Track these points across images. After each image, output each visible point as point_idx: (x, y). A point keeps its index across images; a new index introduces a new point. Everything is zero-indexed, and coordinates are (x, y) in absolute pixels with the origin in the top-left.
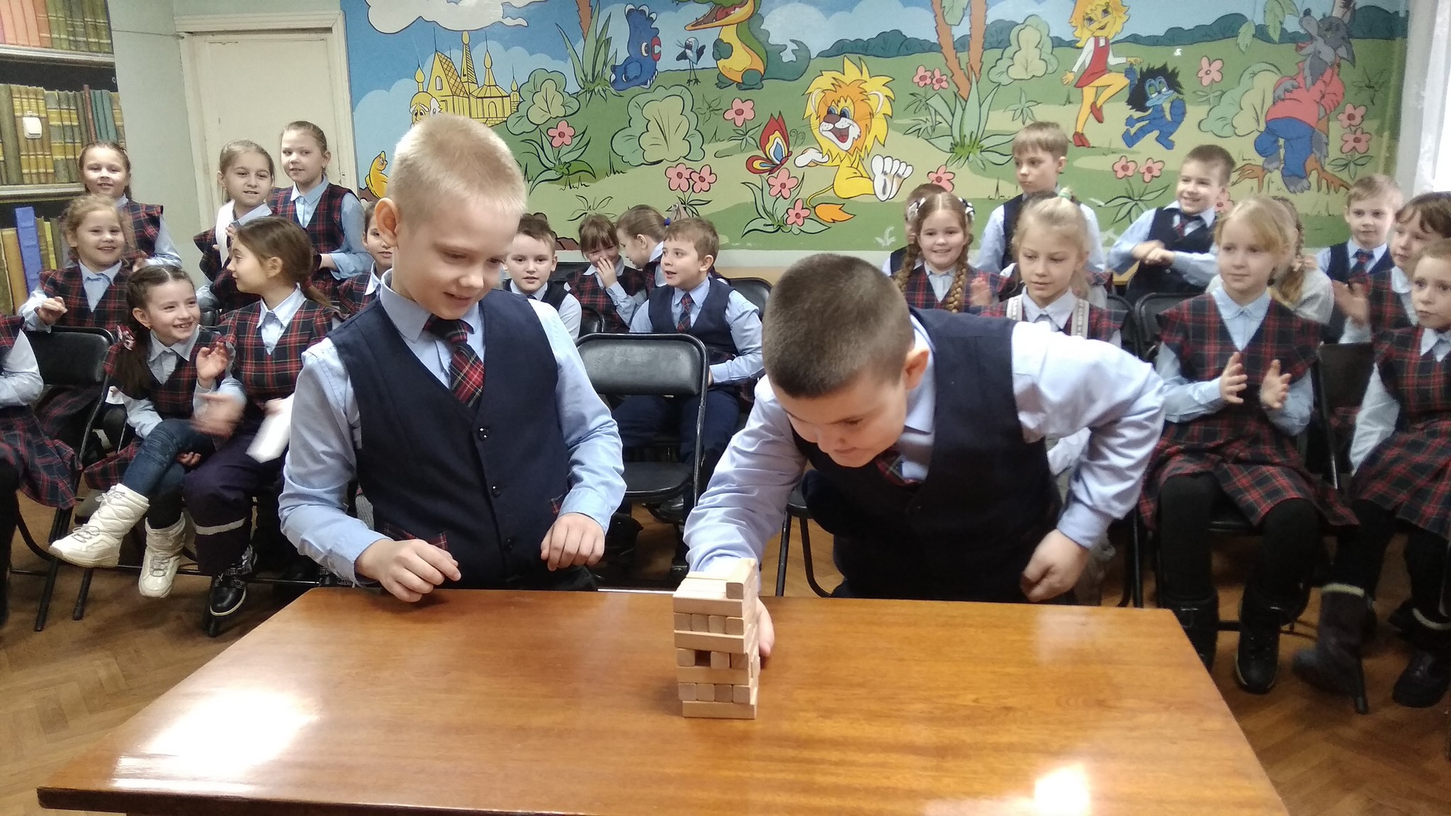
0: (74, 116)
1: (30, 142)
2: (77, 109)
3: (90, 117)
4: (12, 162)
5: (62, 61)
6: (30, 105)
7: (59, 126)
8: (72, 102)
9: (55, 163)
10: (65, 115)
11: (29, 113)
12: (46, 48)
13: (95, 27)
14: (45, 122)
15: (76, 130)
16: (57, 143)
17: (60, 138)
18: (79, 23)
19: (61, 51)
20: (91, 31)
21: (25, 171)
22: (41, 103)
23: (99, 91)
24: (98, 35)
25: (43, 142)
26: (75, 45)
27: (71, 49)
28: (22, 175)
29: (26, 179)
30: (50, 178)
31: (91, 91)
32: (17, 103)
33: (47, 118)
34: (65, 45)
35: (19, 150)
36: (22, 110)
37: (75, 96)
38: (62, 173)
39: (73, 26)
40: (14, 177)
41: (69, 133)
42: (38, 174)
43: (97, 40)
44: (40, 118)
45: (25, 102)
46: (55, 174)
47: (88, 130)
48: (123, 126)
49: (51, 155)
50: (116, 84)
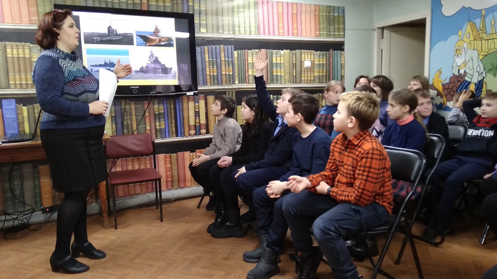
0: (325, 60)
1: (306, 69)
2: (326, 58)
3: (331, 60)
4: (298, 76)
5: (323, 41)
6: (308, 57)
7: (318, 64)
8: (325, 55)
9: (314, 77)
10: (321, 60)
11: (307, 59)
12: (317, 37)
13: (339, 29)
14: (313, 63)
15: (325, 65)
16: (316, 69)
17: (318, 68)
18: (332, 28)
19: (323, 38)
20: (336, 30)
21: (303, 79)
22: (312, 56)
23: (337, 51)
24: (339, 32)
25: (311, 69)
26: (330, 36)
27: (327, 37)
28: (301, 80)
29: (303, 82)
30: (312, 82)
31: (333, 51)
32: (303, 56)
33: (314, 61)
34: (325, 36)
35: (301, 72)
36: (305, 59)
37: (326, 53)
38: (317, 79)
39: (329, 29)
40: (298, 80)
41: (321, 66)
42: (307, 80)
43: (338, 33)
44: (311, 61)
45: (306, 56)
46: (314, 80)
47: (329, 65)
48: (344, 63)
49: (314, 74)
50: (344, 49)
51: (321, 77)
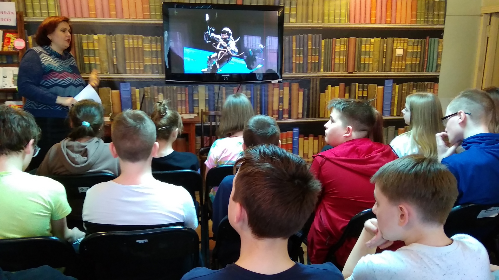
0: (419, 48)
1: (397, 58)
2: (421, 46)
3: (427, 48)
4: (388, 64)
5: (419, 28)
6: (400, 44)
7: (411, 52)
8: (420, 43)
9: (406, 65)
10: (415, 48)
11: (399, 47)
12: (413, 24)
13: (438, 15)
14: (405, 51)
15: (419, 54)
16: (409, 58)
17: (411, 56)
18: (431, 14)
19: (420, 25)
20: (436, 16)
21: (393, 67)
22: (406, 44)
23: (434, 39)
24: (439, 18)
25: (404, 57)
26: (427, 22)
27: (424, 24)
28: (391, 69)
29: (393, 70)
30: (403, 70)
31: (430, 39)
32: (395, 44)
33: (407, 49)
34: (422, 22)
35: (392, 60)
36: (397, 46)
37: (422, 42)
38: (409, 68)
39: (428, 15)
40: (388, 69)
41: (415, 54)
42: (398, 68)
43: (437, 20)
44: (404, 49)
45: (399, 44)
46: (405, 69)
47: (424, 53)
48: (442, 52)
49: (405, 62)
50: (443, 36)
51: (413, 65)
